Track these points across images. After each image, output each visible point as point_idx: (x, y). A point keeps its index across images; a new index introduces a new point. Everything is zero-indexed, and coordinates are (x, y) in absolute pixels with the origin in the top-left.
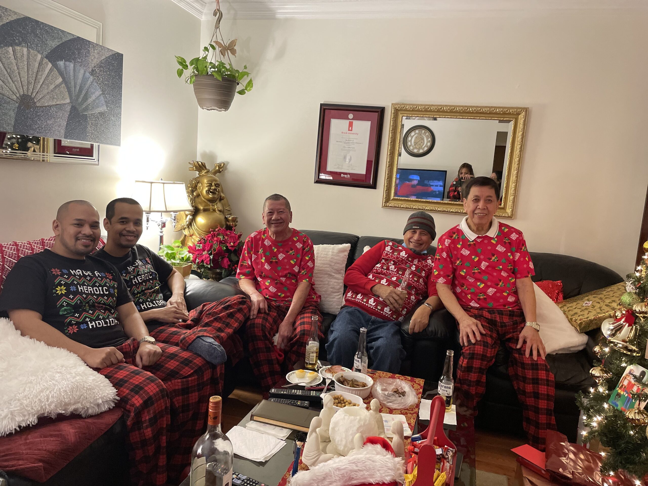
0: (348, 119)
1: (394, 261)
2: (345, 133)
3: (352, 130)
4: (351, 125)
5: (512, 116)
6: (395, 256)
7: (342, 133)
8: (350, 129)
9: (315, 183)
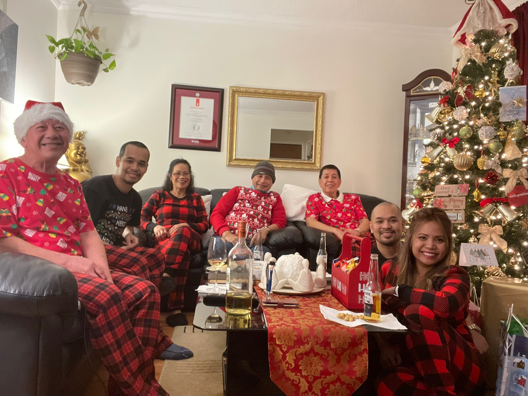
0: (196, 97)
1: (248, 200)
2: (193, 108)
3: (199, 106)
4: (198, 101)
5: (315, 98)
6: (249, 197)
7: (191, 107)
8: (198, 104)
9: (170, 147)
